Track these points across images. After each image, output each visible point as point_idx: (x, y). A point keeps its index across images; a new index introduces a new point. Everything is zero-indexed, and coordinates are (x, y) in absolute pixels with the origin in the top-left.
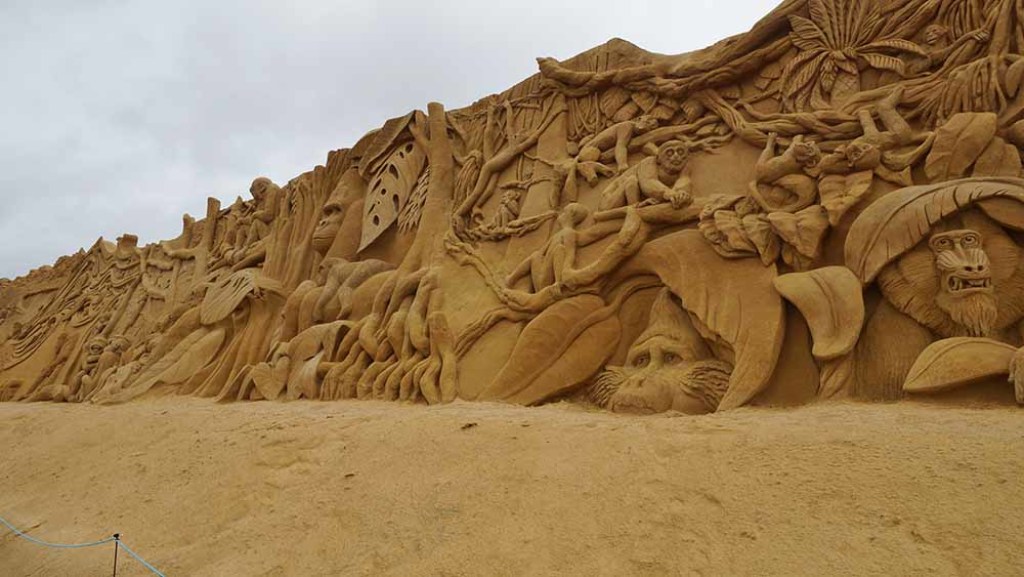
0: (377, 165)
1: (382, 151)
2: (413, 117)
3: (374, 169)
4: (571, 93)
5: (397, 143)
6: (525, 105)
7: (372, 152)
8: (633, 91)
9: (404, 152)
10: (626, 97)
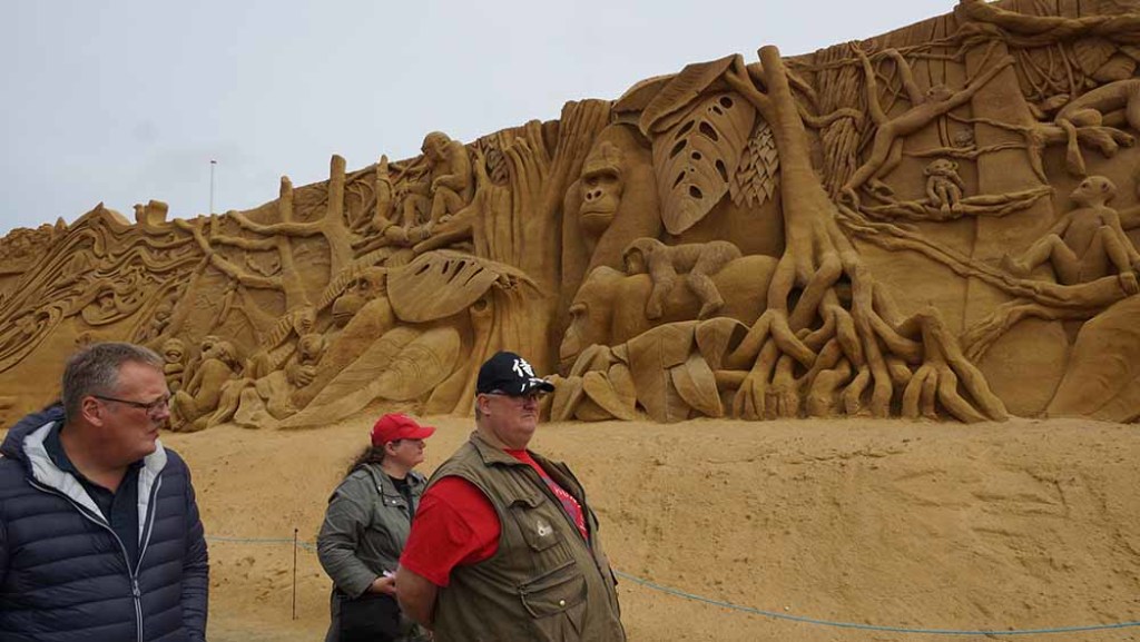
0: (671, 122)
1: (681, 104)
2: (733, 63)
3: (665, 126)
4: (1019, 42)
5: (705, 95)
6: (923, 54)
7: (662, 105)
8: (1123, 44)
9: (720, 106)
10: (1111, 50)
